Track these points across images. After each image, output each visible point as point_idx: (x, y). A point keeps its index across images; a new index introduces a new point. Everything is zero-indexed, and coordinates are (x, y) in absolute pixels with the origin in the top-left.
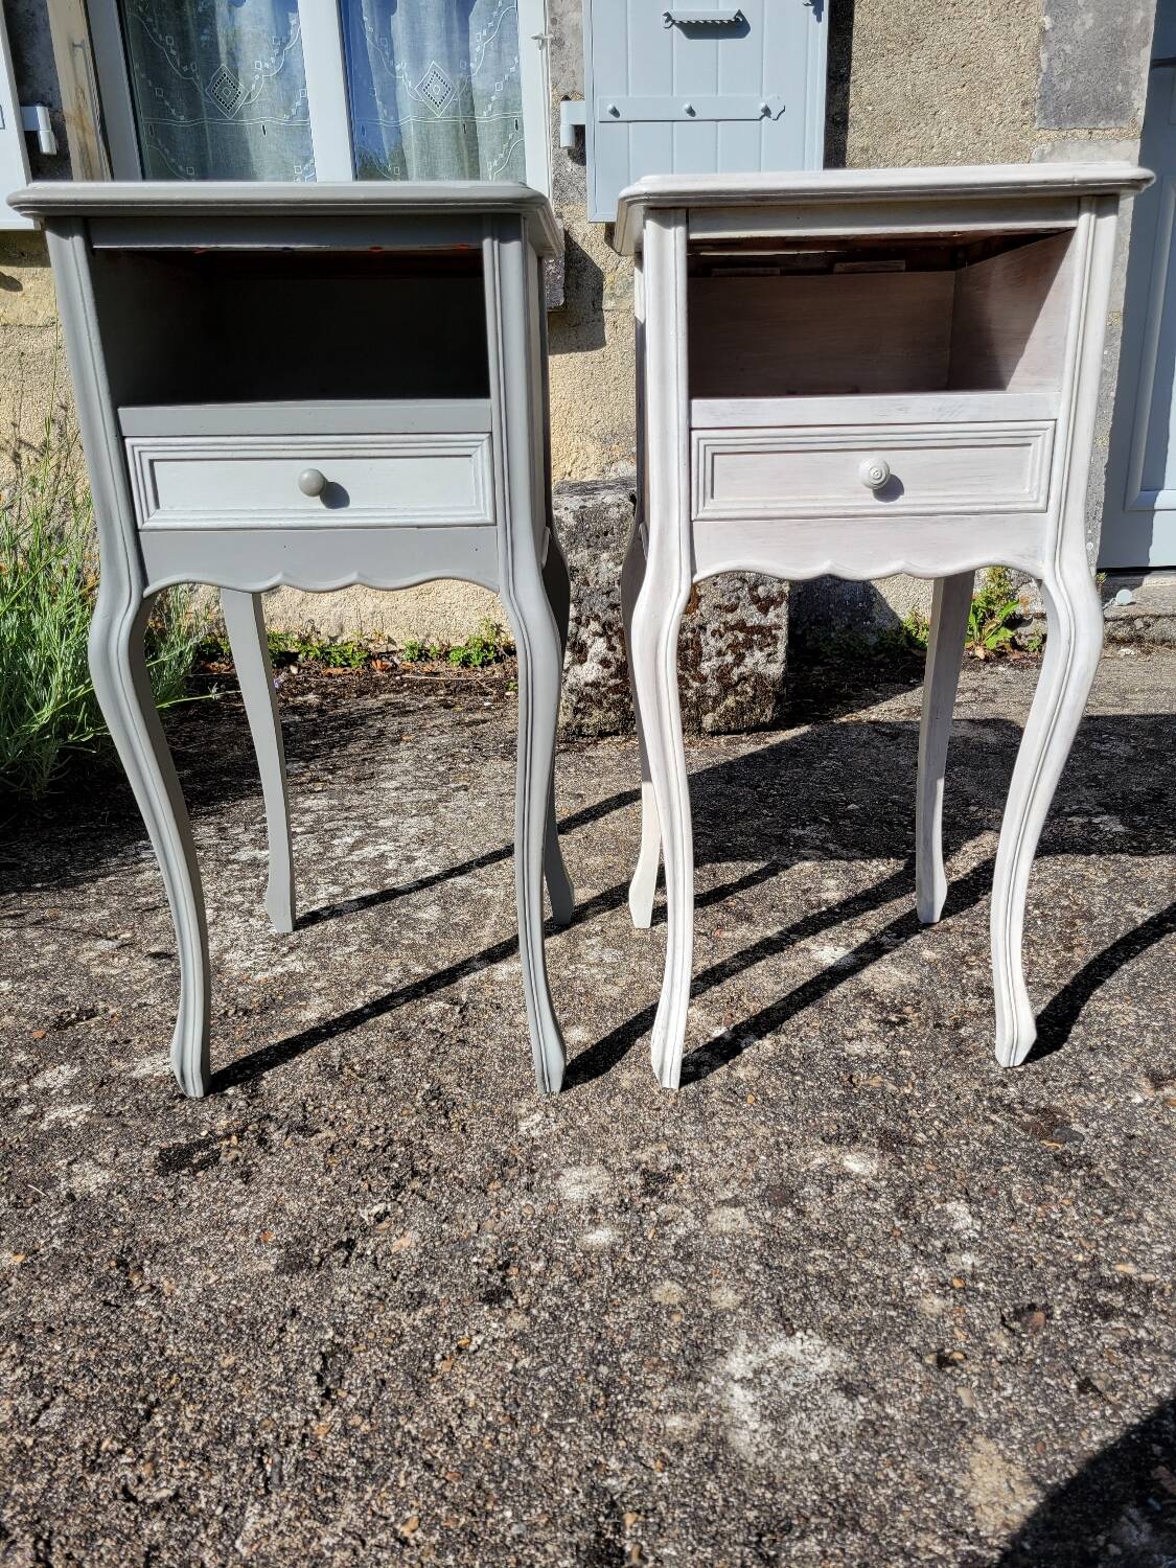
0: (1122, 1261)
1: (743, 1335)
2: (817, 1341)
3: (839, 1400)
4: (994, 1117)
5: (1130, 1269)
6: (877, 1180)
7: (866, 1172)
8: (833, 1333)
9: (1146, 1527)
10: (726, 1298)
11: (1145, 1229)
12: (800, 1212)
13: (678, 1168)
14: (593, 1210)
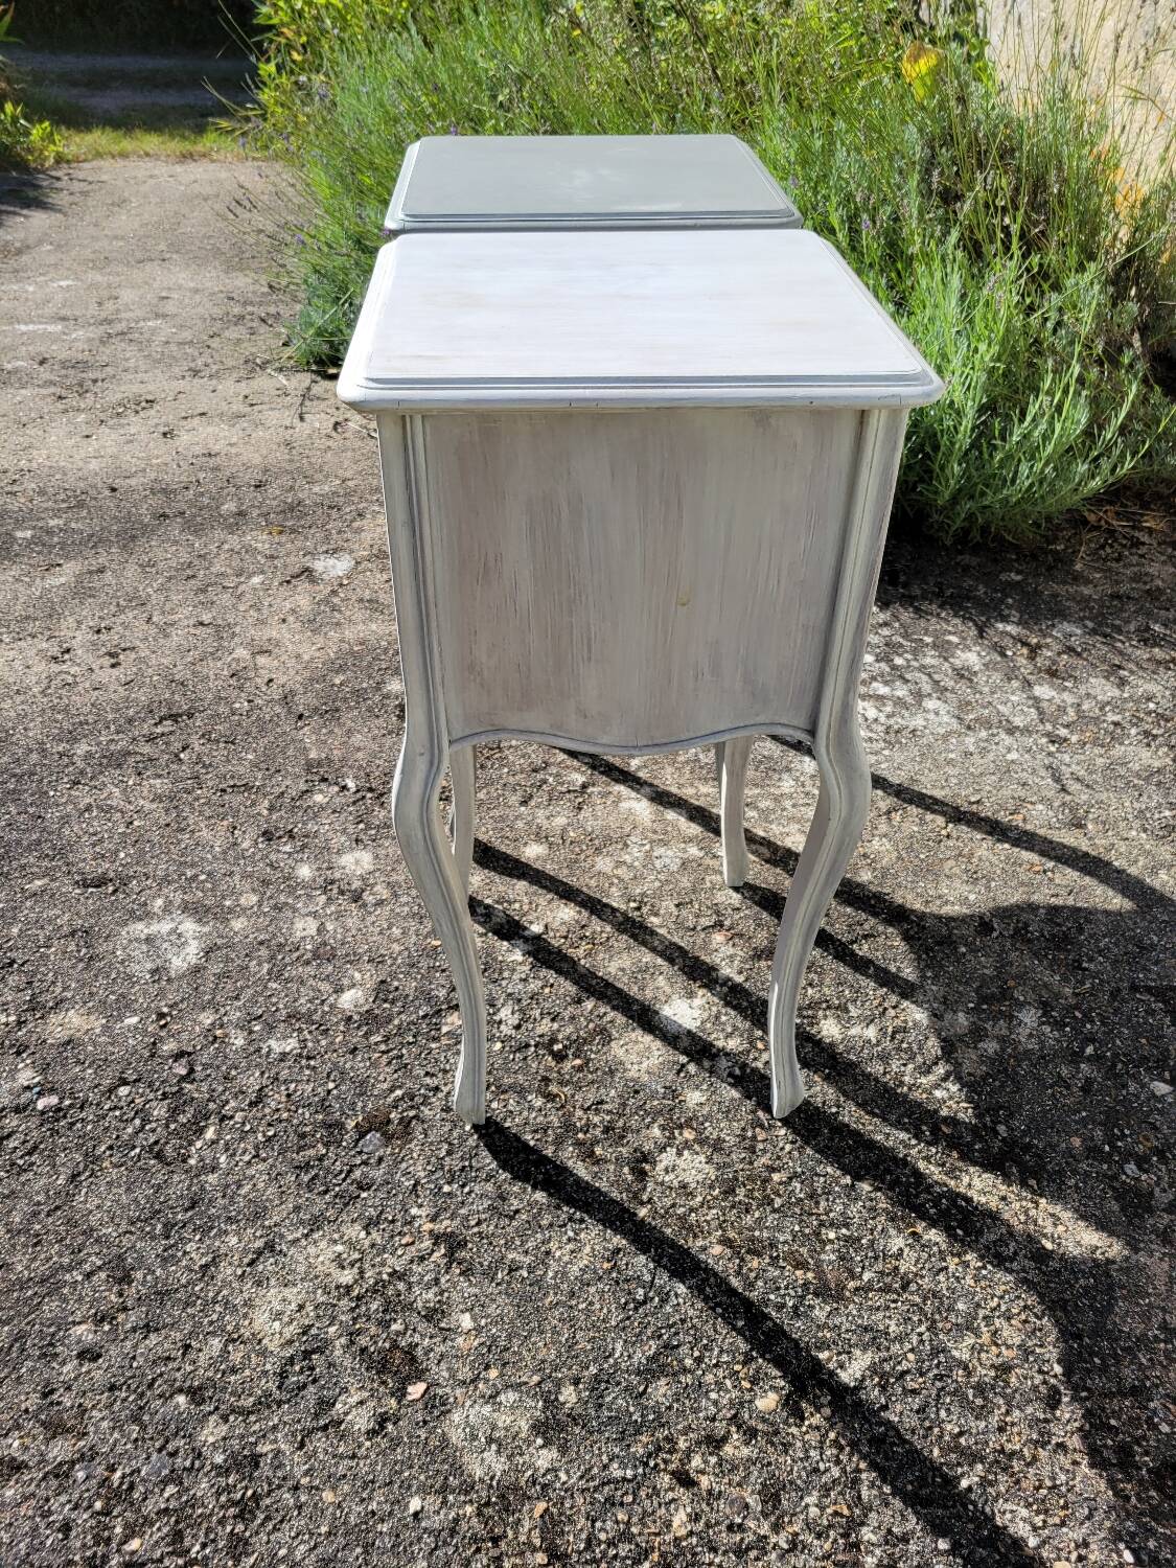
0: (218, 1133)
1: (206, 929)
2: (194, 961)
3: (149, 966)
4: (399, 1093)
5: (210, 1134)
6: (331, 1006)
7: (341, 1000)
8: (197, 970)
9: (26, 1084)
10: (238, 924)
11: (247, 1158)
12: (308, 963)
13: (364, 905)
14: (329, 869)
